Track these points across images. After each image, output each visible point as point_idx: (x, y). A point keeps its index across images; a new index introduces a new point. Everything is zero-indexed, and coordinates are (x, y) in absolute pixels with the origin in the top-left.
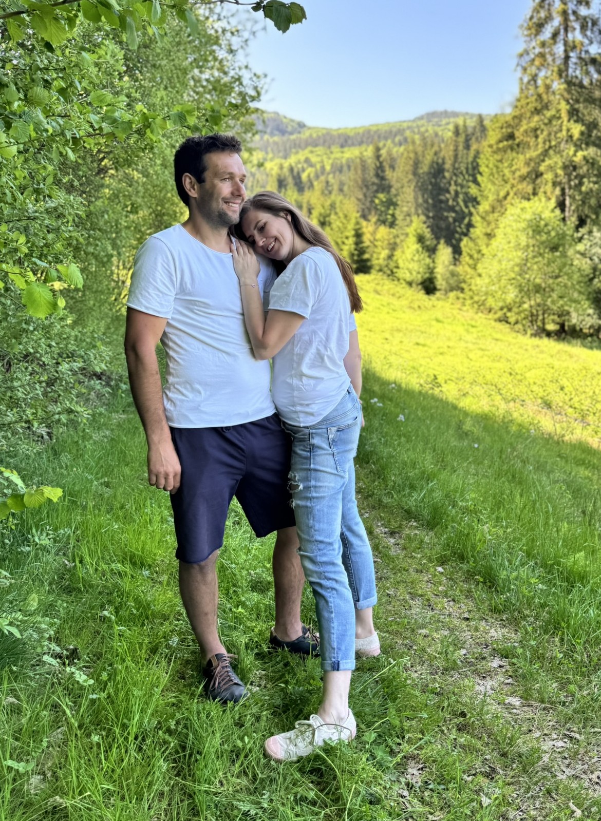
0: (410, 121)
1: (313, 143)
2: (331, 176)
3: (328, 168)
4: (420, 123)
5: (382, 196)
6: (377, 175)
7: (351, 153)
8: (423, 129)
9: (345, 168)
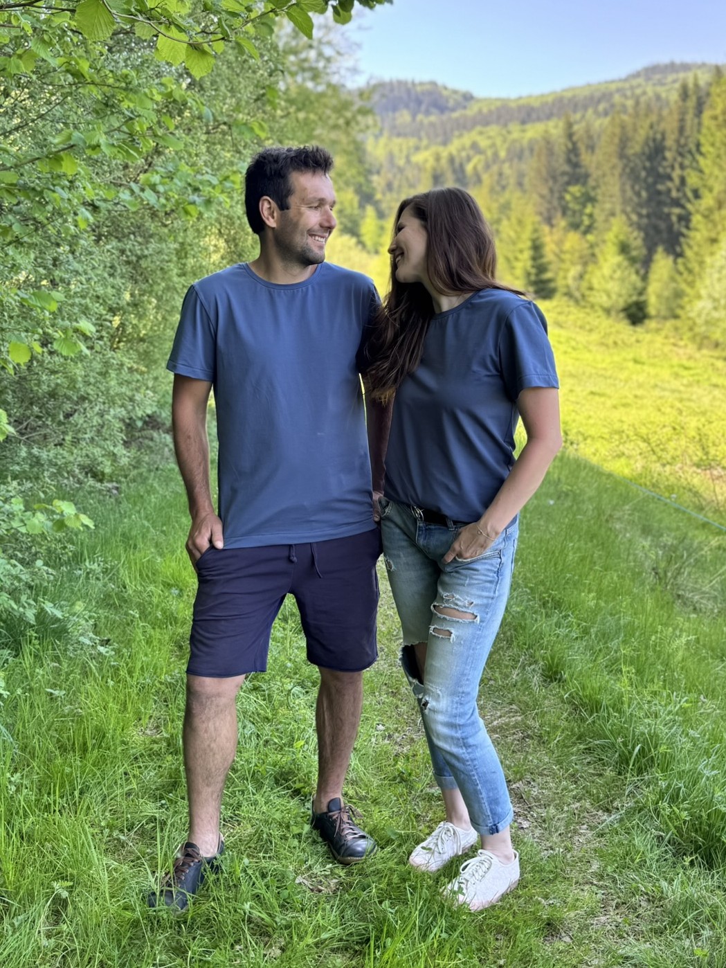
0: (620, 80)
1: (484, 120)
2: (506, 165)
3: (503, 154)
4: (635, 82)
5: (575, 190)
6: (569, 161)
7: (534, 131)
8: (638, 91)
9: (527, 153)
